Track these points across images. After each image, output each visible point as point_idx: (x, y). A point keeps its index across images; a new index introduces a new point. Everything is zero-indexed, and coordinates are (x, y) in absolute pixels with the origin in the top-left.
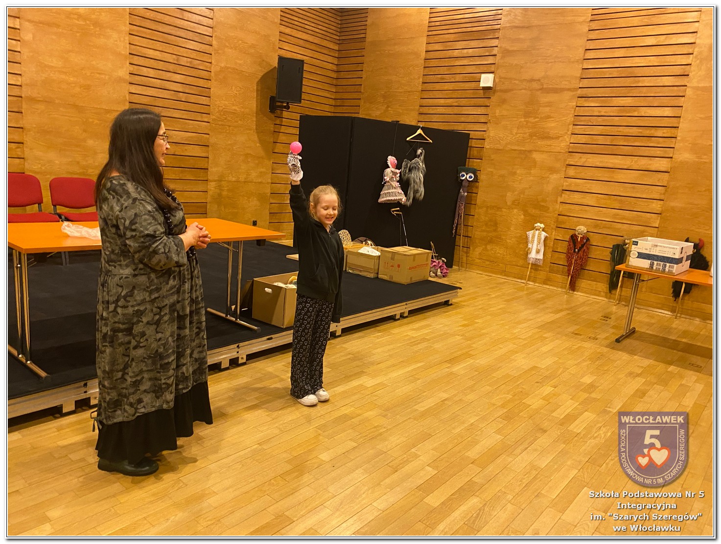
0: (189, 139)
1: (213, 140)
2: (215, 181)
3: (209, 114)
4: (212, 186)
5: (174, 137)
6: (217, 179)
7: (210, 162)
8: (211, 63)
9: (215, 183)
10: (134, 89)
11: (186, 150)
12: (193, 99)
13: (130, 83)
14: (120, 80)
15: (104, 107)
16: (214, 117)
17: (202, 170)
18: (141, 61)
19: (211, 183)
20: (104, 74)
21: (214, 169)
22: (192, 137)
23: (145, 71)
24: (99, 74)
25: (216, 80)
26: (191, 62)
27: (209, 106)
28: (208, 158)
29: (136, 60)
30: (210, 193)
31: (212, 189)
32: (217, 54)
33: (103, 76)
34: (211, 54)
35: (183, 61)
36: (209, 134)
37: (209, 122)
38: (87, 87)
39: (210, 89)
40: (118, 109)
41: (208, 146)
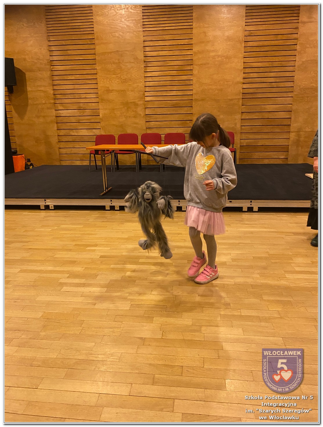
1: (294, 107)
3: (293, 92)
4: (293, 136)
5: (268, 108)
6: (297, 130)
7: (292, 121)
8: (295, 61)
9: (295, 133)
10: (245, 86)
11: (275, 115)
12: (282, 85)
13: (243, 83)
14: (238, 83)
15: (229, 98)
16: (296, 93)
17: (286, 126)
18: (251, 71)
19: (292, 133)
20: (230, 81)
21: (295, 125)
23: (252, 75)
24: (227, 82)
25: (298, 70)
26: (281, 64)
27: (293, 87)
28: (291, 118)
29: (247, 70)
30: (291, 139)
32: (300, 54)
33: (229, 83)
35: (276, 64)
36: (292, 104)
37: (292, 97)
38: (221, 90)
39: (294, 76)
40: (236, 98)
41: (291, 111)
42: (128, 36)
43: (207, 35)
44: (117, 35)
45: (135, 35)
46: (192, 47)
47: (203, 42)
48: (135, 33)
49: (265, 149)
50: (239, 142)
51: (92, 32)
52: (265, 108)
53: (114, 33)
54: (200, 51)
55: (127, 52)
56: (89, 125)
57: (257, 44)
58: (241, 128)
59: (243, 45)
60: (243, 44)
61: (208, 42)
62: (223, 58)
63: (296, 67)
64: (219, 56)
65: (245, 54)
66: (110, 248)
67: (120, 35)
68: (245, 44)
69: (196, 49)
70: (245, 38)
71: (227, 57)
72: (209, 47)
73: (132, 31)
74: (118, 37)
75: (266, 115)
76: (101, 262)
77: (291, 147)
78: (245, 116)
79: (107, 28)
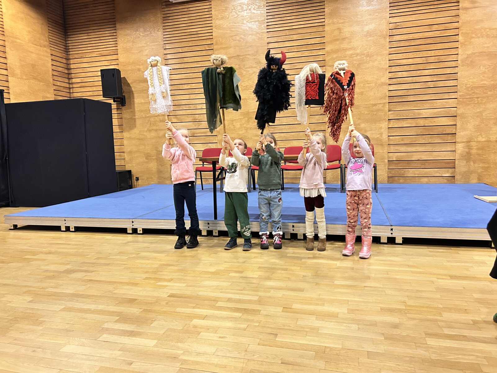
0: (437, 113)
1: (460, 111)
2: (463, 142)
3: (457, 92)
4: (460, 148)
5: (424, 114)
6: (465, 140)
7: (458, 128)
8: (458, 54)
9: (464, 144)
10: (391, 88)
11: (434, 121)
12: (441, 84)
13: (389, 85)
14: (383, 84)
15: (372, 103)
16: (461, 94)
17: (450, 135)
18: (397, 69)
19: (458, 144)
21: (462, 133)
22: (440, 112)
24: (368, 84)
25: (463, 66)
26: (438, 59)
27: (457, 86)
28: (456, 125)
29: (394, 69)
30: (459, 152)
31: (461, 148)
32: (464, 46)
33: (371, 85)
34: (458, 48)
35: (431, 60)
36: (456, 107)
37: (456, 98)
39: (457, 73)
40: (382, 102)
41: (456, 116)
42: (250, 38)
43: (342, 31)
44: (238, 38)
45: (258, 37)
46: (324, 46)
47: (337, 40)
48: (258, 35)
49: (422, 164)
50: (387, 156)
51: (211, 37)
52: (419, 114)
53: (235, 37)
54: (334, 50)
55: (248, 56)
56: (204, 138)
57: (405, 37)
58: (389, 139)
59: (388, 40)
60: (388, 38)
61: (343, 39)
62: (362, 56)
63: (459, 62)
64: (357, 55)
65: (390, 50)
66: (185, 285)
67: (241, 38)
68: (389, 38)
69: (328, 48)
70: (389, 31)
71: (368, 55)
72: (345, 45)
73: (255, 33)
74: (239, 41)
75: (422, 122)
76: (167, 304)
77: (459, 162)
78: (393, 124)
79: (227, 32)
